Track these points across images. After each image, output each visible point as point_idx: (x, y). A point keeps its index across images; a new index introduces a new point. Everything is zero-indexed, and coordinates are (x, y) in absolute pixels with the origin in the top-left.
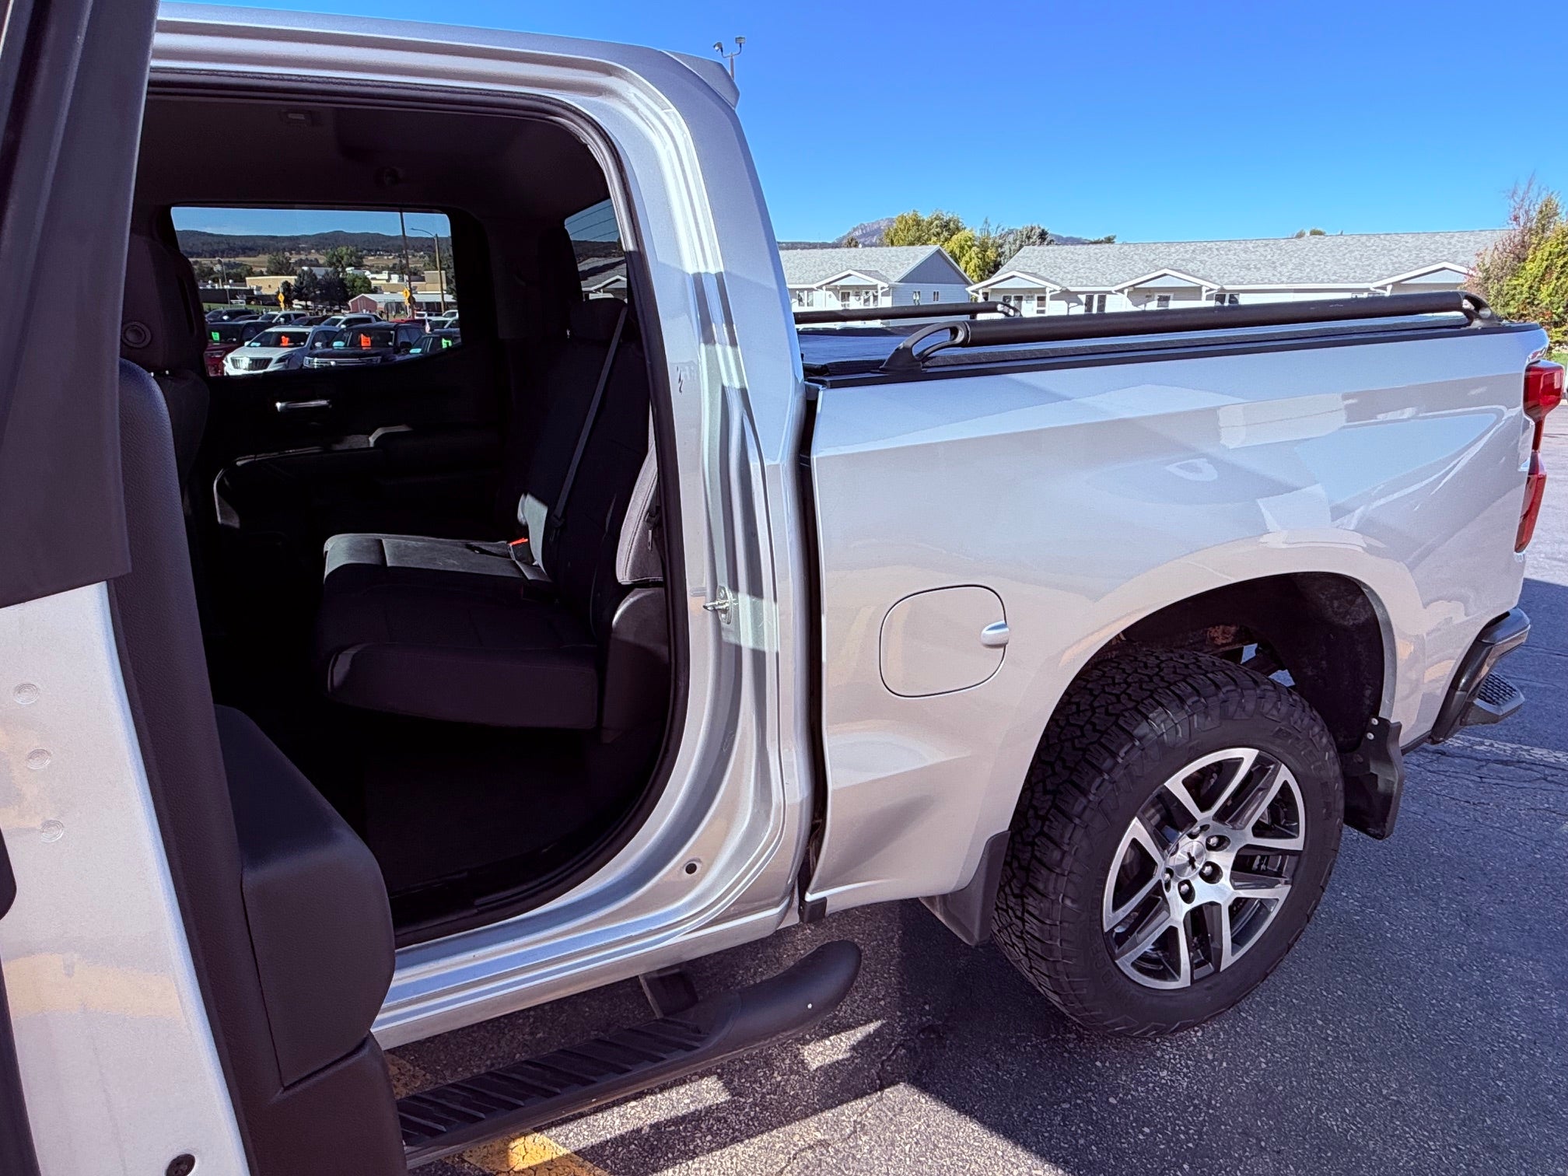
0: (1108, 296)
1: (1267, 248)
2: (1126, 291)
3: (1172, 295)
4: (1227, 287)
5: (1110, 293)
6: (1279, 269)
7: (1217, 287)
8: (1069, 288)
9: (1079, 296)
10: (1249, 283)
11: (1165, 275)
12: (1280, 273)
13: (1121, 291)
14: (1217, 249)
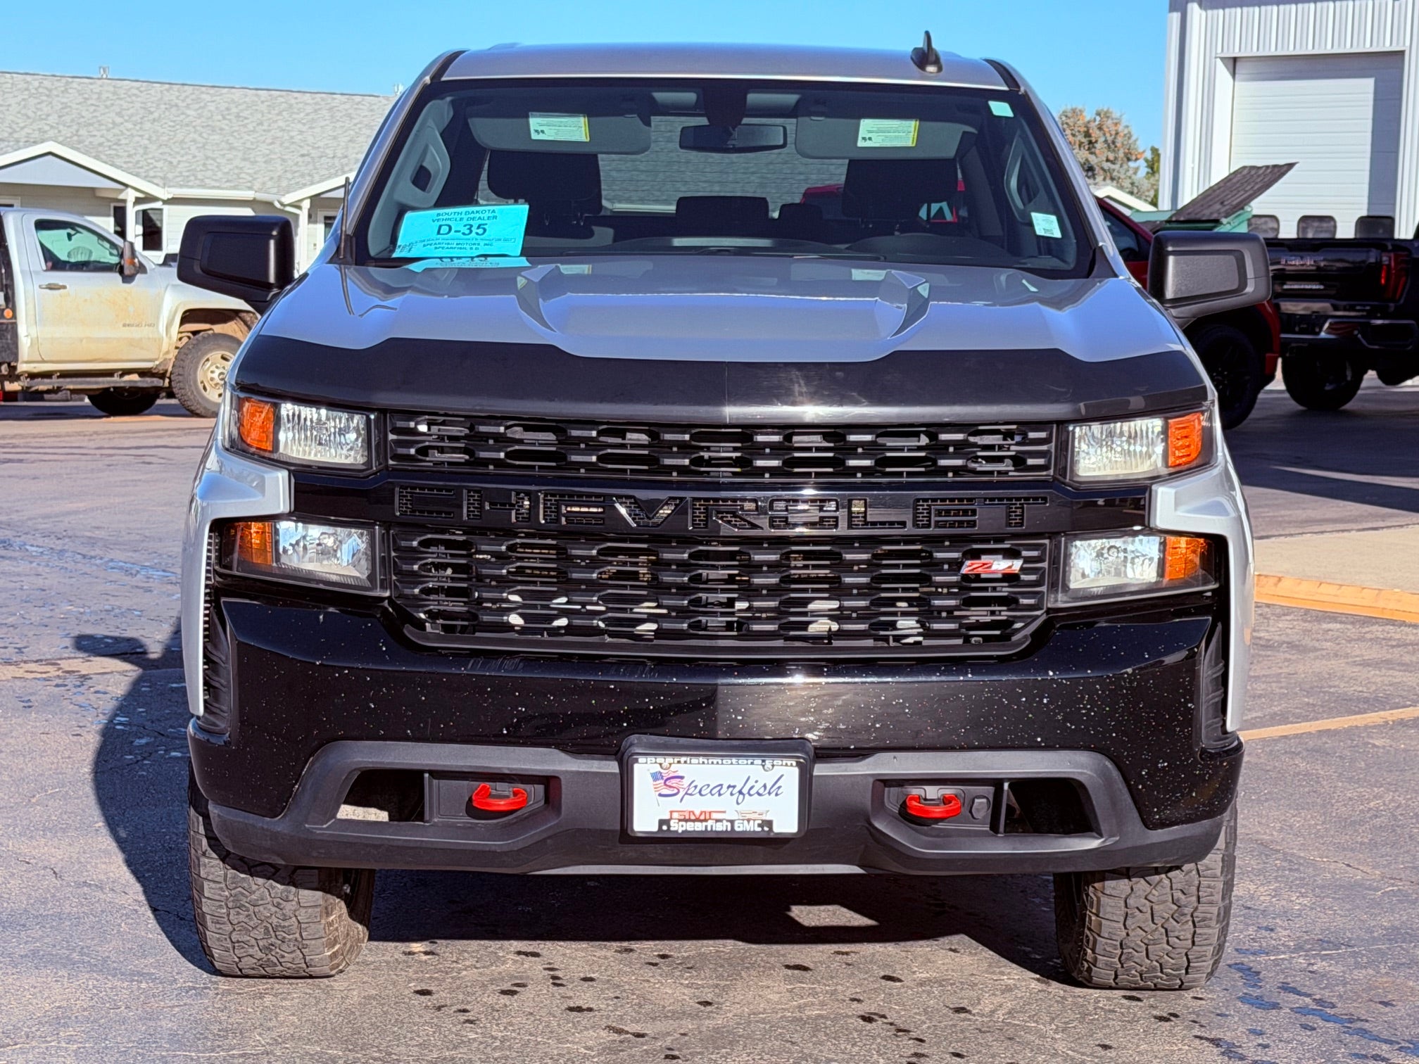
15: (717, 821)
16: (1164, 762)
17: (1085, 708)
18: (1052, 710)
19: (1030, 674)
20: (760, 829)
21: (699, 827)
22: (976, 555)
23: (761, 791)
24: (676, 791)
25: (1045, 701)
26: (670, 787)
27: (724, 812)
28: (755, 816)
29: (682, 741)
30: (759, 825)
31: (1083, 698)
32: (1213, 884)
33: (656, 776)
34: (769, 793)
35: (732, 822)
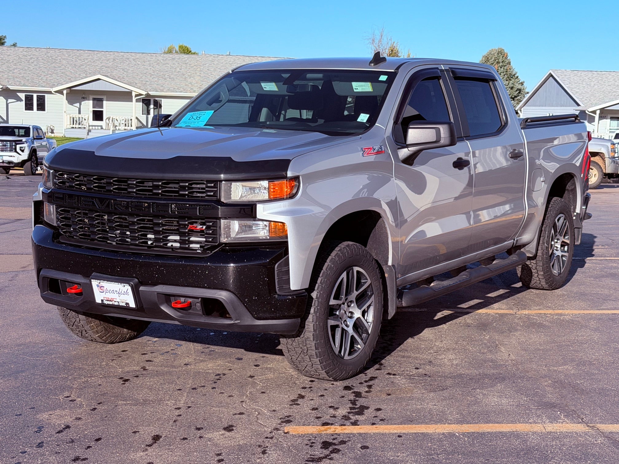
0: (47, 96)
1: (174, 62)
2: (65, 92)
3: (104, 97)
4: (152, 93)
5: (50, 93)
6: (189, 80)
7: (144, 93)
8: (9, 87)
9: (19, 94)
10: (169, 90)
11: (99, 79)
12: (191, 83)
13: (60, 92)
14: (134, 60)
15: (115, 302)
16: (255, 297)
17: (220, 276)
18: (209, 276)
19: (202, 263)
20: (126, 305)
21: (111, 303)
22: (192, 223)
23: (124, 293)
24: (103, 291)
25: (207, 272)
26: (102, 289)
27: (116, 299)
28: (124, 301)
29: (104, 276)
30: (125, 304)
31: (219, 272)
32: (311, 343)
33: (98, 286)
34: (126, 294)
35: (118, 302)
